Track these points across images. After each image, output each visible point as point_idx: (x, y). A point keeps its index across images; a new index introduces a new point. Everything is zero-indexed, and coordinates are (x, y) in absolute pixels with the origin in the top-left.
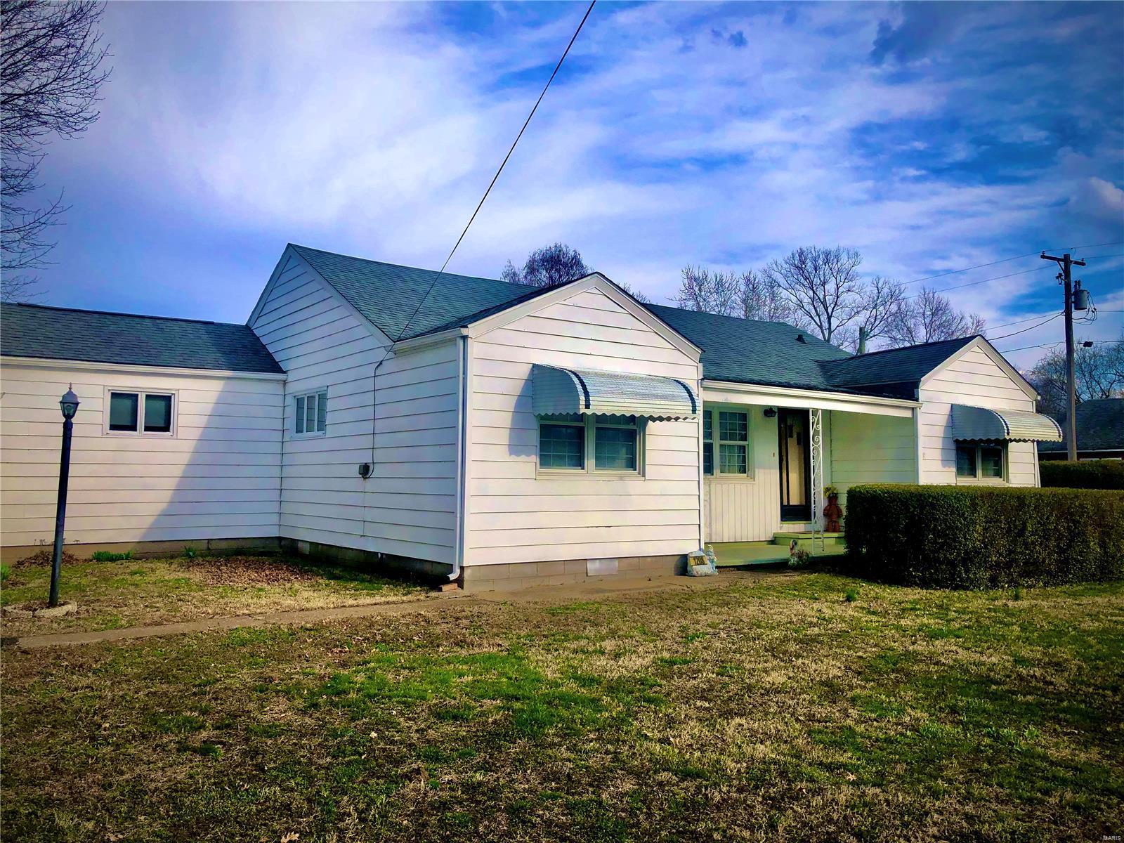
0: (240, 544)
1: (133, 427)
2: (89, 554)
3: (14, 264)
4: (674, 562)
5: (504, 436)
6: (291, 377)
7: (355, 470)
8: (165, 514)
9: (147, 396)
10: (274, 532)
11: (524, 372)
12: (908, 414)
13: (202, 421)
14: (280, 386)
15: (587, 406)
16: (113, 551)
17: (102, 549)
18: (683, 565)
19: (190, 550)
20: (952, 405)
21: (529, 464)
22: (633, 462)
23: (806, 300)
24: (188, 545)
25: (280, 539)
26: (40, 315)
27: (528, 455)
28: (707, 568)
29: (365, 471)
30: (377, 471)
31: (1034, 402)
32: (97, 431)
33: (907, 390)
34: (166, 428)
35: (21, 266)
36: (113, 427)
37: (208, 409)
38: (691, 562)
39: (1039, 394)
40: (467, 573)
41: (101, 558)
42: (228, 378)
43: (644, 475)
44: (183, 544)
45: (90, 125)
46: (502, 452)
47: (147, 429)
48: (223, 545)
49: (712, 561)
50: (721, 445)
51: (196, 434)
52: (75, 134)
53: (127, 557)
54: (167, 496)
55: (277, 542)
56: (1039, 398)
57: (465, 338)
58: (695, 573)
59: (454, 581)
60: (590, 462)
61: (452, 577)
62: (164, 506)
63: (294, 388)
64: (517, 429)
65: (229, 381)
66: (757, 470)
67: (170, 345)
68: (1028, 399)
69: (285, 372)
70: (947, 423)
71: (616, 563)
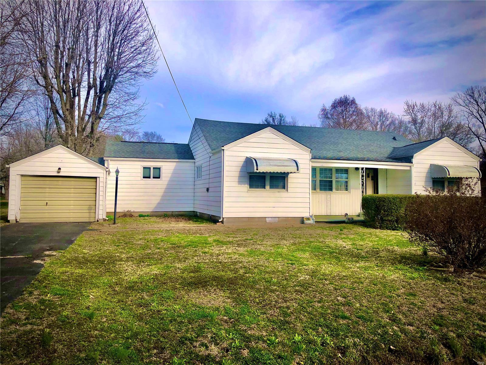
0: (182, 213)
1: (149, 178)
2: (137, 215)
3: (133, 123)
4: (300, 219)
5: (236, 179)
6: (196, 160)
7: (206, 189)
8: (159, 204)
9: (153, 168)
10: (192, 210)
11: (243, 159)
12: (408, 168)
13: (170, 175)
14: (194, 163)
15: (257, 170)
16: (144, 214)
17: (141, 214)
18: (302, 220)
19: (165, 214)
20: (431, 164)
21: (245, 187)
22: (284, 187)
23: (475, 112)
24: (165, 213)
25: (194, 212)
26: (126, 144)
27: (244, 184)
28: (311, 222)
29: (208, 190)
30: (210, 190)
31: (479, 162)
32: (139, 178)
33: (408, 159)
34: (159, 178)
35: (135, 124)
36: (144, 177)
37: (171, 171)
38: (305, 219)
39: (481, 158)
40: (225, 220)
41: (140, 216)
42: (177, 162)
43: (288, 191)
44: (163, 213)
45: (155, 75)
46: (236, 184)
47: (154, 178)
48: (177, 213)
49: (313, 219)
50: (336, 181)
51: (168, 179)
52: (150, 78)
53: (148, 216)
54: (159, 198)
55: (193, 213)
56: (481, 160)
57: (223, 150)
58: (305, 223)
59: (220, 222)
60: (268, 187)
61: (220, 220)
62: (159, 201)
63: (197, 164)
64: (240, 177)
65: (178, 163)
66: (351, 190)
67: (162, 152)
68: (474, 160)
69: (195, 159)
70: (428, 171)
71: (277, 219)
